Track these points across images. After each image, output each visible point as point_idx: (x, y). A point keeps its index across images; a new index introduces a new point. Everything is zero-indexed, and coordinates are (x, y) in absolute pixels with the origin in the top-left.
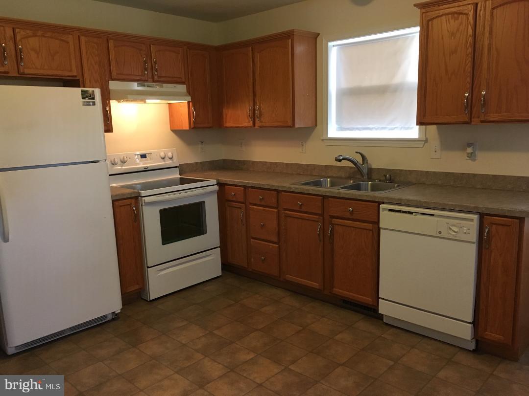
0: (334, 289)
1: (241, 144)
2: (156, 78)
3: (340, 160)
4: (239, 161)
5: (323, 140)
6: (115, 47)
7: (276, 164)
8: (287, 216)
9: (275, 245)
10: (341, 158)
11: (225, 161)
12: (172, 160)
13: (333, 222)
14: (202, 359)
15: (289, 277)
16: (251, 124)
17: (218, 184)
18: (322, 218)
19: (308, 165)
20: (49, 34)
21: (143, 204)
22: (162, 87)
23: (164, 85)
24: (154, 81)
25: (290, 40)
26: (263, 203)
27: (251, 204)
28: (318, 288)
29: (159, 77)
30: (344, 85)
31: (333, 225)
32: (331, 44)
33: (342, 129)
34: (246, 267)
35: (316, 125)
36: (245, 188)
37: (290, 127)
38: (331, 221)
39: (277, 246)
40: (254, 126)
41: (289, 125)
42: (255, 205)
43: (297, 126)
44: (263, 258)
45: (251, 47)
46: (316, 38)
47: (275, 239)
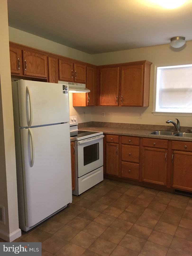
0: (174, 185)
1: (103, 114)
2: (76, 81)
3: (169, 123)
4: (102, 123)
5: (152, 113)
6: (61, 64)
7: (125, 124)
8: (146, 150)
9: (137, 164)
10: (169, 121)
11: (93, 122)
12: (76, 122)
13: (174, 152)
14: (133, 225)
15: (145, 180)
16: (117, 104)
17: (104, 134)
18: (167, 150)
19: (143, 125)
20: (37, 55)
21: (78, 145)
22: (77, 85)
23: (78, 84)
24: (75, 82)
25: (143, 65)
26: (130, 143)
27: (123, 144)
28: (164, 184)
29: (77, 80)
30: (164, 87)
31: (174, 154)
32: (158, 68)
33: (161, 108)
34: (118, 175)
35: (149, 106)
36: (119, 136)
37: (141, 106)
38: (173, 152)
39: (138, 164)
40: (119, 105)
41: (140, 105)
42: (125, 144)
43: (144, 106)
44: (130, 171)
45: (119, 67)
46: (150, 65)
47: (138, 161)
